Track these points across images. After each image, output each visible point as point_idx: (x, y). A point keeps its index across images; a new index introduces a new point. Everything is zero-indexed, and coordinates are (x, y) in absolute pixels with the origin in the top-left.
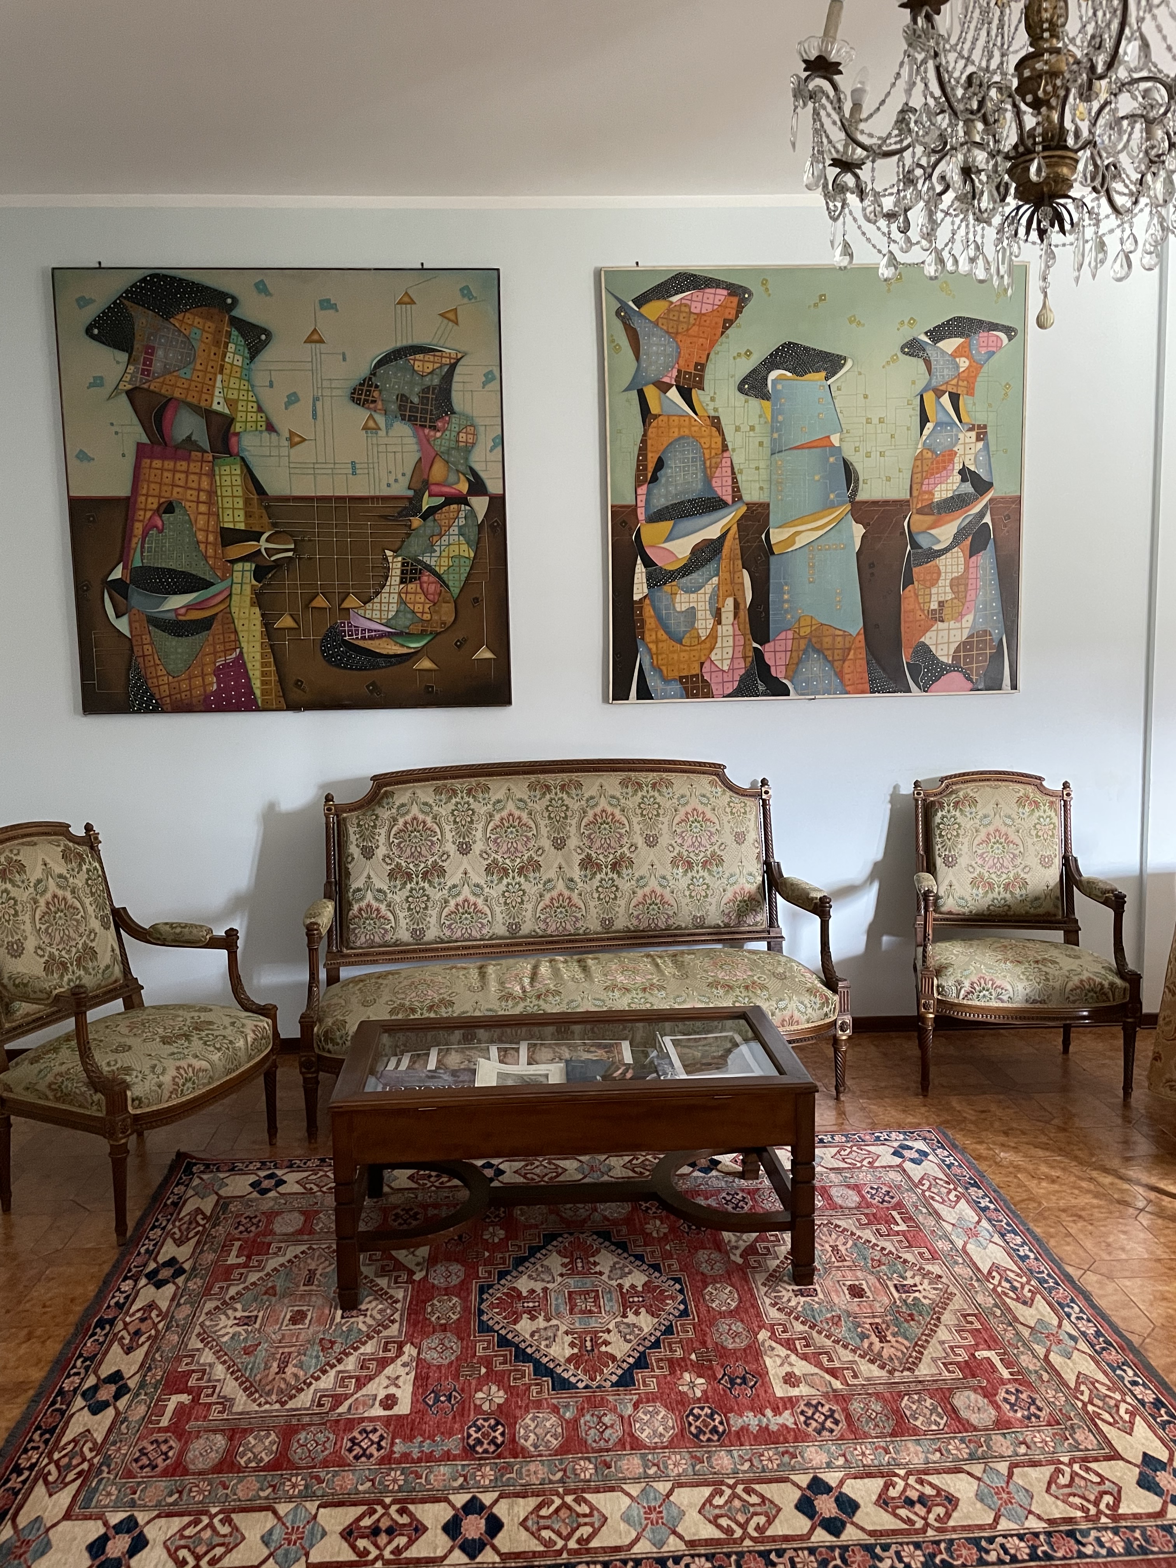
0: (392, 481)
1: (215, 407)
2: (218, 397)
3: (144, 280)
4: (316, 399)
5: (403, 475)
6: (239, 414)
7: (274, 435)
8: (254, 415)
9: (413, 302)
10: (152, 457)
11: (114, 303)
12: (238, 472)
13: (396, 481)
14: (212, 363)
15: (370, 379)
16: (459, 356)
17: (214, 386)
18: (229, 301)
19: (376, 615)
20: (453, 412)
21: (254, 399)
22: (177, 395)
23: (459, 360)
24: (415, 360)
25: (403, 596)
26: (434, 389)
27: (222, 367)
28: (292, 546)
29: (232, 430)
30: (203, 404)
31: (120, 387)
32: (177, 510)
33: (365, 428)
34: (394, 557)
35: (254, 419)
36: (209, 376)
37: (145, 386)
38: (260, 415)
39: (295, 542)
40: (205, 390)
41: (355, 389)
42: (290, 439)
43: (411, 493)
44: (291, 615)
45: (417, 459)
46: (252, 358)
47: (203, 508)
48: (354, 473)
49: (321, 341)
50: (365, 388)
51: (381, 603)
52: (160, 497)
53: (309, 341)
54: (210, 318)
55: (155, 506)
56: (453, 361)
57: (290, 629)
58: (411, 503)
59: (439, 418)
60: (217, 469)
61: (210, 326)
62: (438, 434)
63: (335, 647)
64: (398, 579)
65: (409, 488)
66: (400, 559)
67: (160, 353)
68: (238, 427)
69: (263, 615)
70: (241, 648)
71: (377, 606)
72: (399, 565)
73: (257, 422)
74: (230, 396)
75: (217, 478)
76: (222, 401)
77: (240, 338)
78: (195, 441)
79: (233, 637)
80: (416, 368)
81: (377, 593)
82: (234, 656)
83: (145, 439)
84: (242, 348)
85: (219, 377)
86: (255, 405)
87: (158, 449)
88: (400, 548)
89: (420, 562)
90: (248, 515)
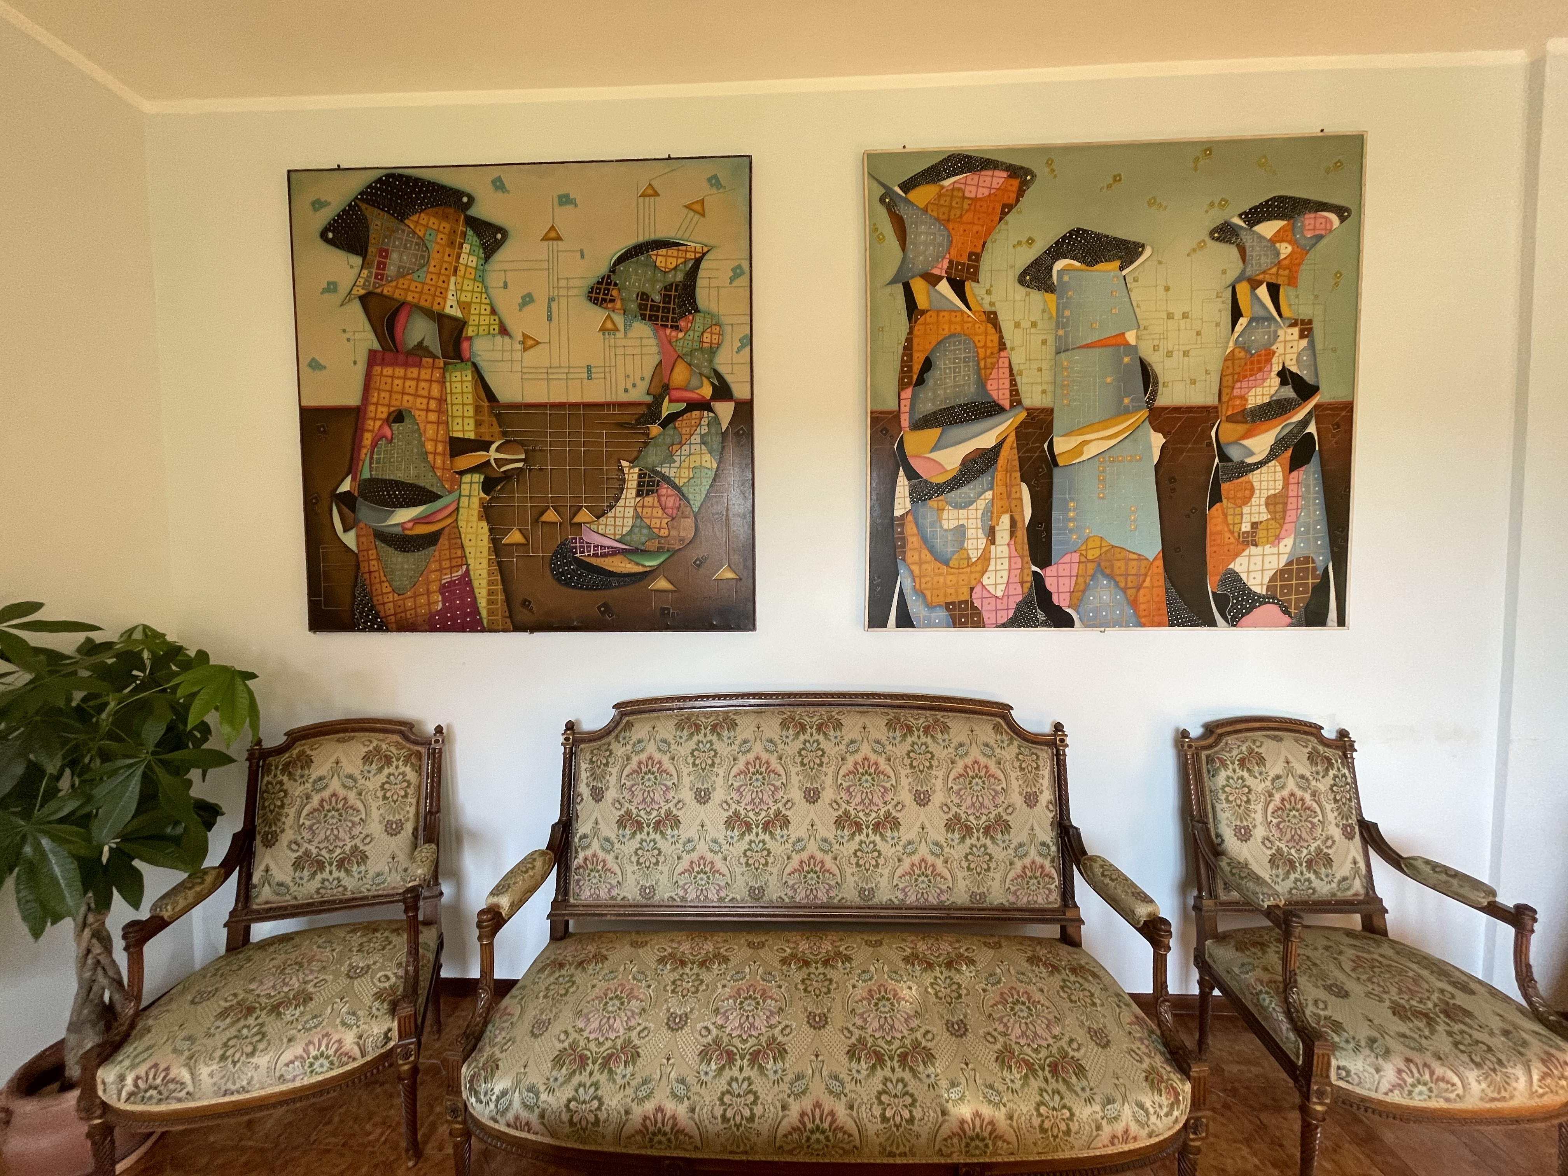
0: (629, 386)
1: (448, 311)
2: (451, 300)
3: (379, 180)
4: (551, 300)
5: (642, 379)
6: (472, 318)
7: (507, 339)
8: (487, 318)
9: (656, 194)
10: (383, 364)
11: (350, 205)
12: (469, 378)
13: (634, 385)
14: (445, 265)
15: (609, 277)
16: (705, 249)
17: (447, 289)
18: (465, 199)
19: (610, 530)
20: (697, 311)
21: (488, 301)
22: (409, 299)
23: (704, 254)
24: (657, 255)
25: (639, 510)
26: (677, 286)
27: (456, 269)
28: (523, 456)
29: (464, 335)
30: (436, 308)
31: (354, 292)
32: (406, 420)
33: (603, 330)
34: (630, 468)
35: (487, 322)
36: (442, 278)
37: (379, 290)
38: (492, 318)
39: (526, 452)
40: (438, 294)
41: (592, 288)
42: (523, 343)
43: (649, 399)
44: (520, 530)
45: (657, 362)
46: (487, 258)
47: (433, 417)
48: (589, 378)
49: (559, 238)
50: (603, 286)
51: (615, 517)
52: (389, 406)
53: (545, 238)
54: (445, 217)
55: (385, 416)
56: (698, 255)
57: (517, 545)
58: (649, 409)
59: (682, 316)
60: (447, 375)
61: (446, 226)
62: (681, 335)
63: (565, 564)
64: (634, 492)
65: (648, 394)
66: (636, 470)
67: (394, 256)
68: (470, 331)
69: (491, 530)
70: (468, 565)
71: (611, 521)
72: (636, 476)
73: (489, 325)
74: (463, 299)
75: (448, 384)
76: (455, 304)
77: (475, 238)
78: (427, 347)
79: (459, 553)
80: (658, 264)
81: (611, 507)
82: (460, 573)
83: (376, 346)
84: (477, 249)
85: (453, 279)
86: (488, 308)
87: (389, 356)
88: (636, 458)
89: (658, 473)
90: (478, 424)
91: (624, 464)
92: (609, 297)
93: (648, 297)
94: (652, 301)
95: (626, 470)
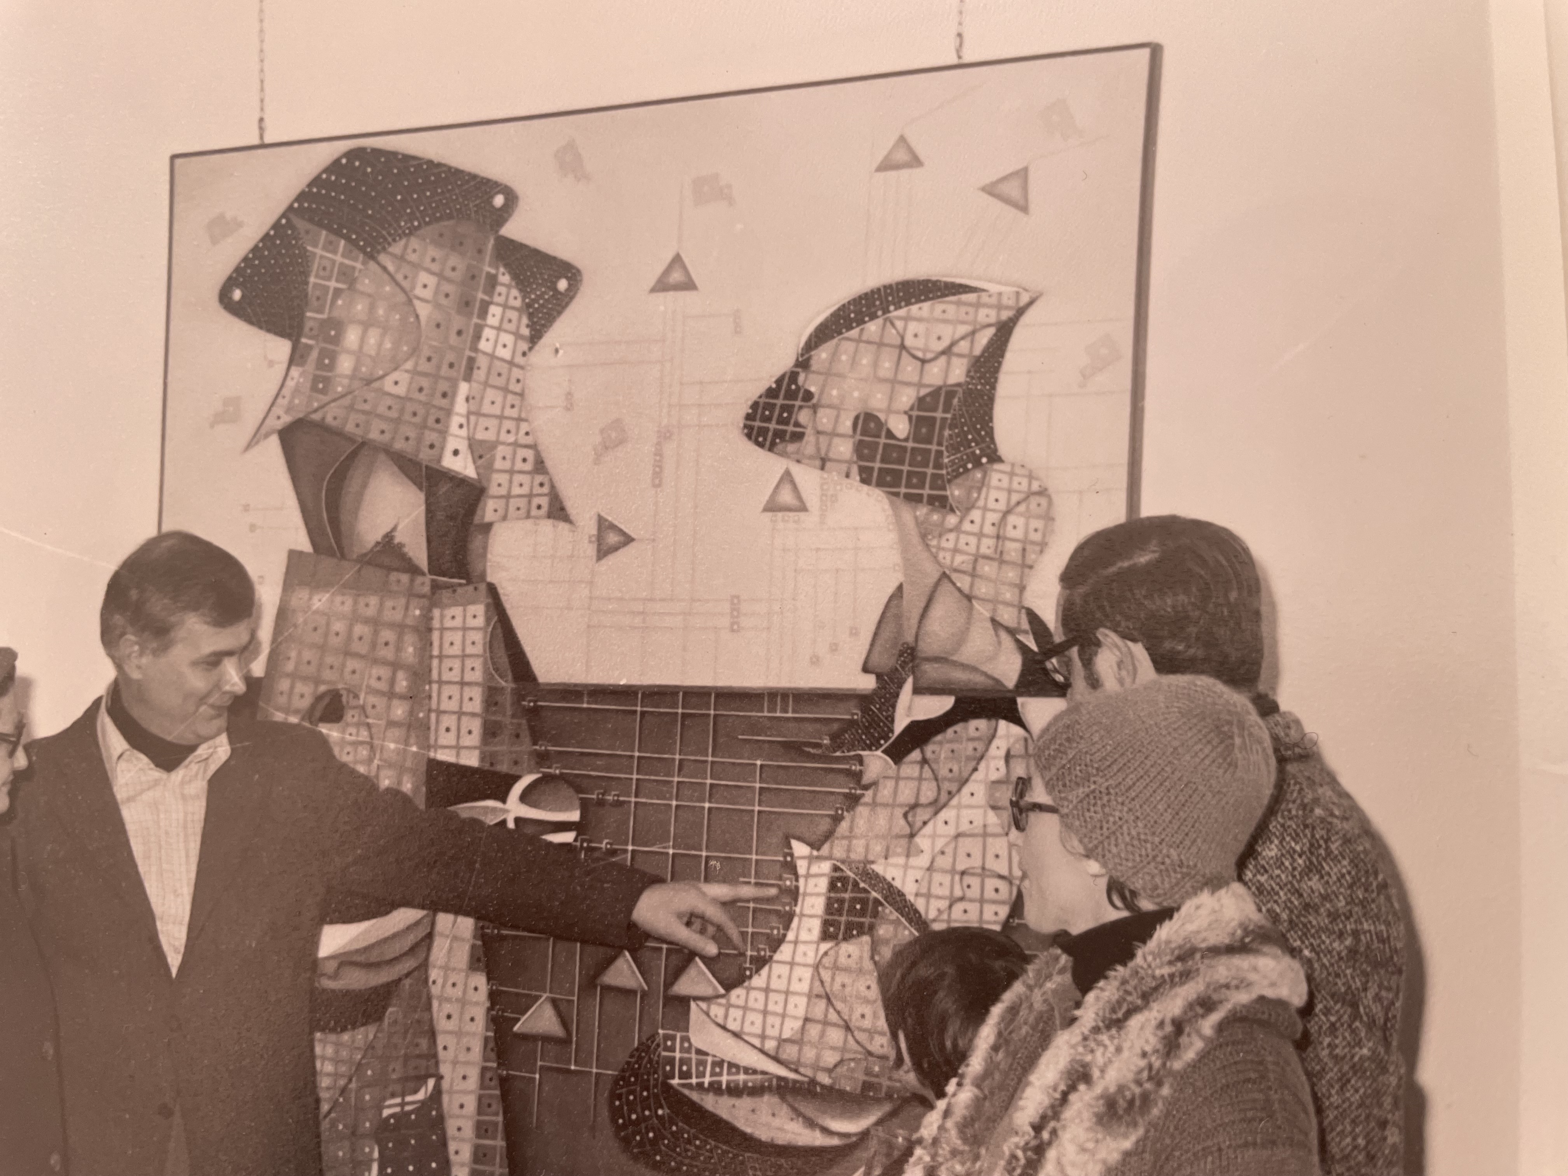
0: (824, 650)
1: (449, 462)
2: (455, 438)
4: (665, 435)
5: (854, 632)
6: (497, 478)
7: (562, 526)
8: (525, 479)
9: (915, 161)
10: (317, 584)
12: (480, 621)
13: (834, 648)
14: (450, 357)
15: (793, 376)
16: (1025, 299)
17: (449, 412)
18: (499, 200)
20: (995, 458)
21: (530, 440)
23: (1021, 312)
24: (907, 319)
25: (826, 975)
26: (950, 394)
27: (471, 364)
28: (574, 816)
29: (477, 520)
32: (350, 716)
33: (773, 510)
34: (811, 859)
35: (525, 490)
36: (443, 386)
37: (318, 416)
38: (539, 478)
39: (585, 806)
40: (431, 421)
41: (754, 405)
42: (600, 538)
43: (868, 683)
44: (555, 1003)
45: (890, 590)
46: (535, 338)
47: (399, 711)
48: (737, 629)
49: (689, 285)
50: (779, 402)
51: (767, 990)
52: (317, 682)
53: (660, 286)
54: (457, 244)
55: (306, 703)
57: (547, 1039)
58: (865, 711)
59: (958, 472)
60: (437, 614)
62: (952, 520)
63: (645, 1103)
64: (816, 926)
65: (866, 669)
66: (825, 867)
68: (489, 510)
70: (440, 1078)
72: (823, 884)
73: (530, 496)
74: (480, 435)
75: (436, 636)
76: (463, 446)
77: (515, 292)
78: (401, 545)
80: (909, 341)
81: (761, 962)
82: (421, 1096)
83: (303, 544)
84: (515, 315)
85: (464, 388)
86: (529, 454)
87: (328, 563)
88: (829, 835)
89: (875, 879)
90: (490, 732)
91: (800, 849)
92: (790, 428)
93: (879, 424)
94: (890, 435)
95: (802, 867)
